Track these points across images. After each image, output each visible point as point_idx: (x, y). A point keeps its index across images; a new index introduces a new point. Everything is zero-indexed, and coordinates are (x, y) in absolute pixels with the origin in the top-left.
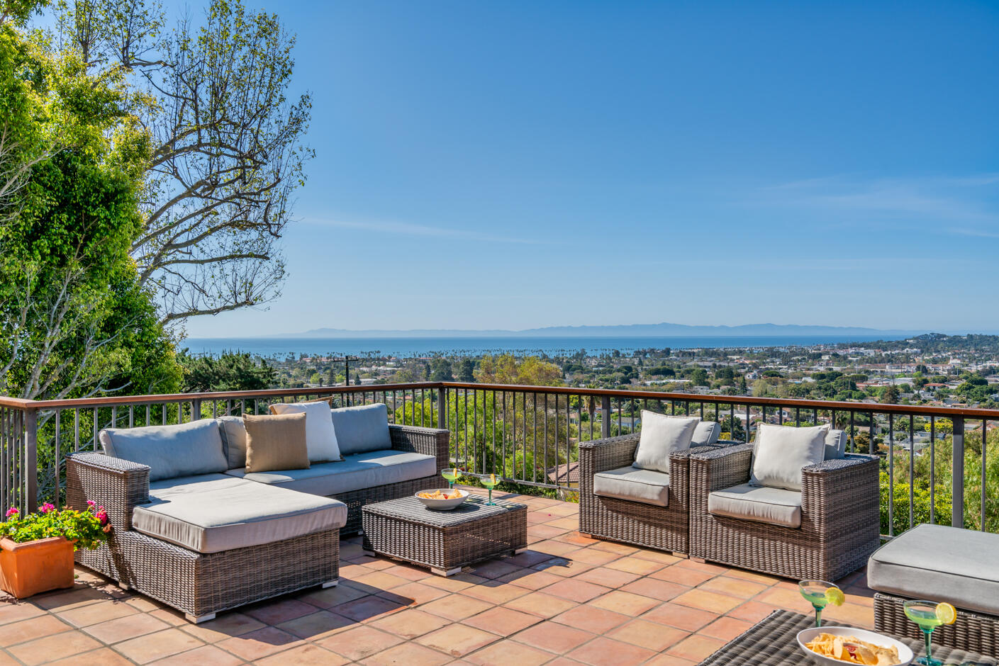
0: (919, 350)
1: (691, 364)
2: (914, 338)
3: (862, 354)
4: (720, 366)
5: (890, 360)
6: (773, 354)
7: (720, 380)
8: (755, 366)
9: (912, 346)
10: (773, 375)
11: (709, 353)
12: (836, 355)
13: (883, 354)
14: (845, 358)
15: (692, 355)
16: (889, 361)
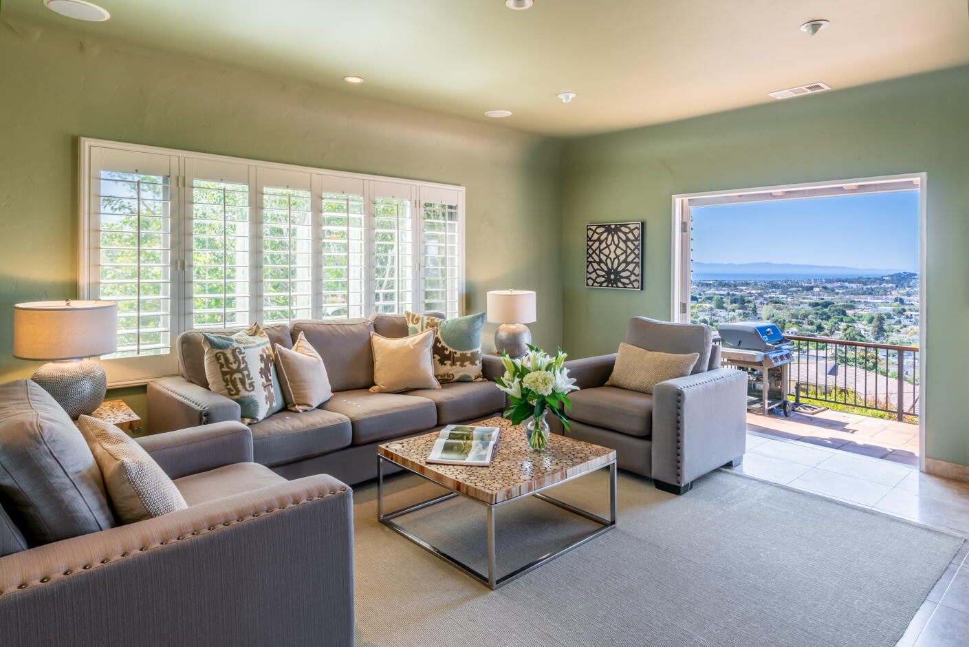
0: (894, 286)
1: (710, 292)
2: (889, 276)
3: (847, 288)
4: (733, 295)
5: (871, 292)
6: (774, 286)
7: (734, 305)
8: (760, 295)
9: (887, 282)
10: (776, 303)
11: (722, 285)
12: (825, 288)
13: (865, 287)
14: (833, 290)
15: (708, 285)
16: (870, 294)
